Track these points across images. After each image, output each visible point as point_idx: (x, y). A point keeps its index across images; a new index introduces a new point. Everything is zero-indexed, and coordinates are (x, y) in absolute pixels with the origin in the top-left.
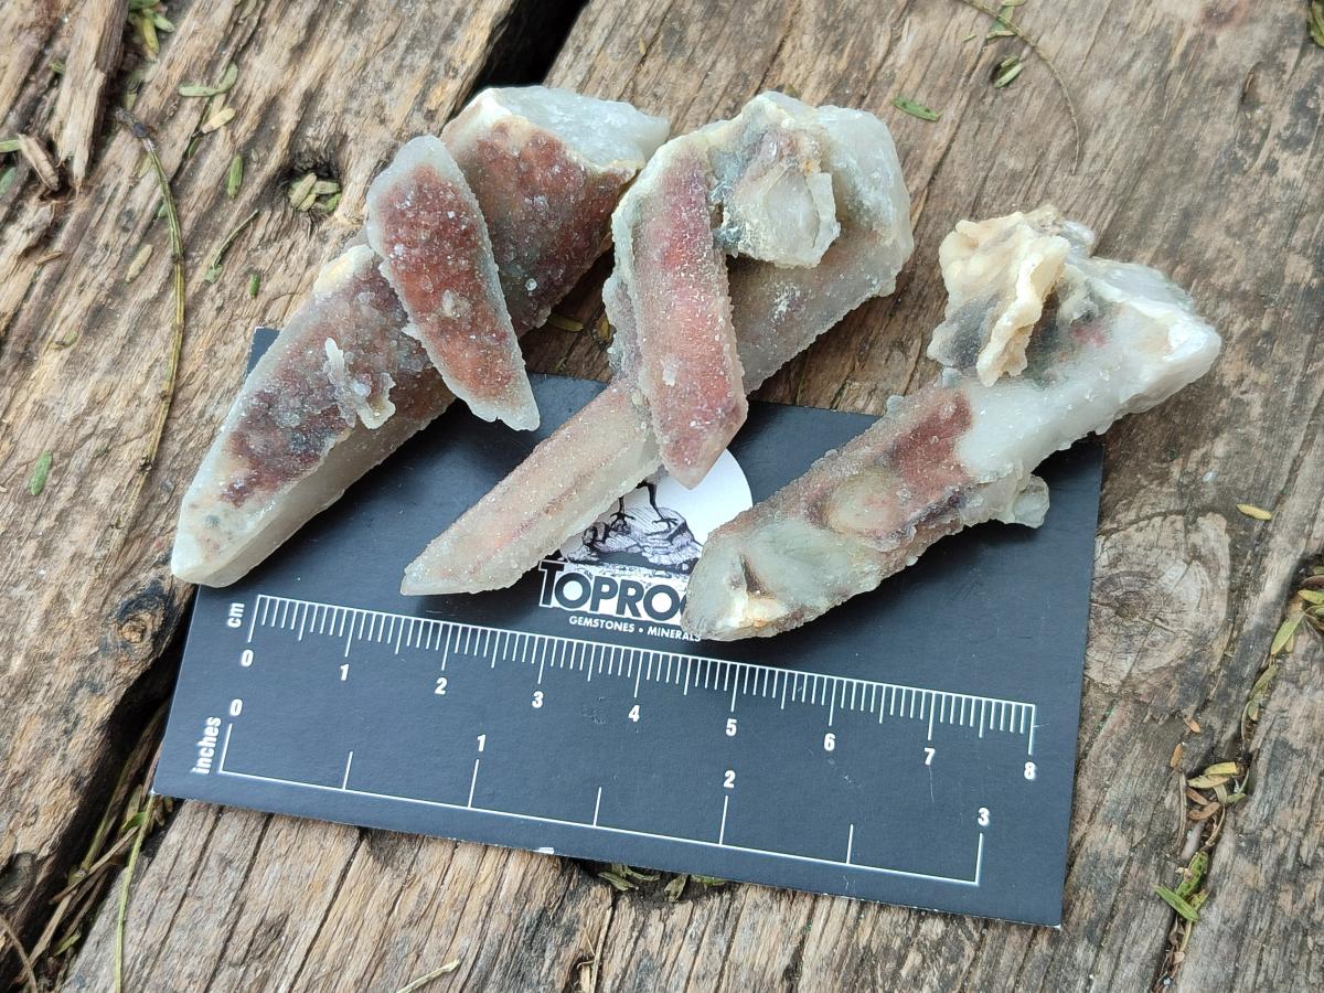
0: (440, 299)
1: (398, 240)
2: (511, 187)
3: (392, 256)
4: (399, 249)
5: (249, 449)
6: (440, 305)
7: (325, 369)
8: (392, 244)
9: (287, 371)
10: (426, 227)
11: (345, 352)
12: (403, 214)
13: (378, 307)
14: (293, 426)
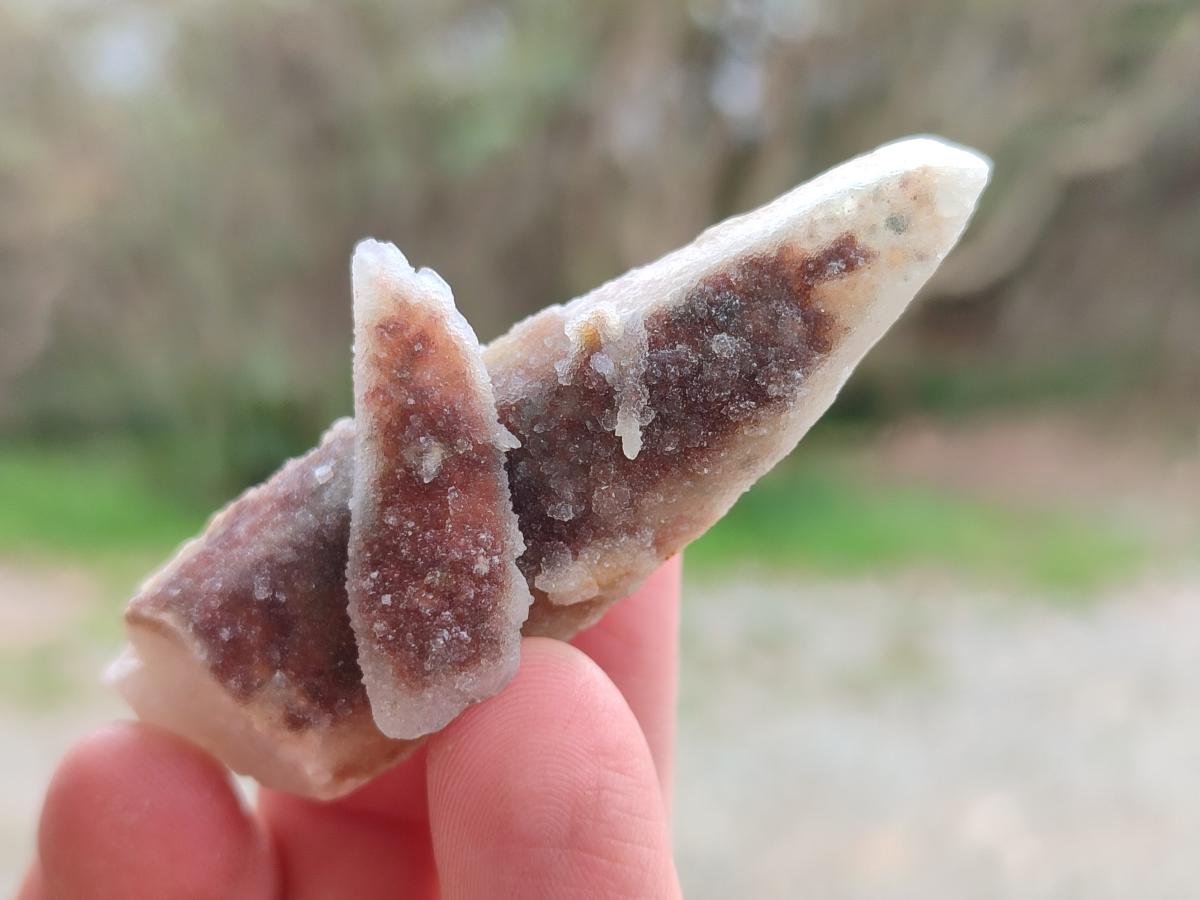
0: (441, 472)
1: (479, 581)
2: (301, 628)
3: (496, 559)
4: (482, 566)
5: (806, 320)
6: (445, 463)
7: (652, 415)
8: (491, 577)
9: (713, 428)
10: (429, 589)
11: (614, 432)
12: (460, 620)
13: (549, 492)
14: (724, 335)
